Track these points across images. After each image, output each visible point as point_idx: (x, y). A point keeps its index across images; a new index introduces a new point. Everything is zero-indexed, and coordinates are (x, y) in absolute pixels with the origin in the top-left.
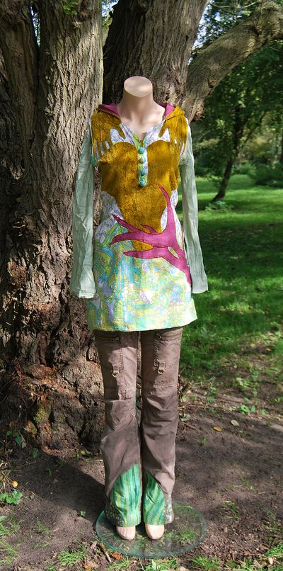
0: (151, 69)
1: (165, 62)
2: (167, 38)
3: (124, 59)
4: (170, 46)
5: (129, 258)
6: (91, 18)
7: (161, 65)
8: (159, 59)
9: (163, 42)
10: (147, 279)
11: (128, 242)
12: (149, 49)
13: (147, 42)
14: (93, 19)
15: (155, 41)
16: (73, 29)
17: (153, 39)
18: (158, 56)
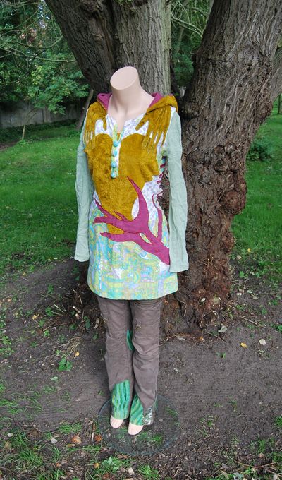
0: (233, 43)
1: (248, 36)
2: (251, 13)
3: (212, 35)
4: (255, 20)
5: (105, 238)
6: (147, 3)
7: (244, 38)
8: (242, 33)
9: (247, 17)
10: (117, 259)
11: (103, 224)
12: (233, 24)
13: (232, 18)
14: (149, 3)
15: (238, 16)
16: (132, 14)
17: (237, 15)
18: (241, 30)
